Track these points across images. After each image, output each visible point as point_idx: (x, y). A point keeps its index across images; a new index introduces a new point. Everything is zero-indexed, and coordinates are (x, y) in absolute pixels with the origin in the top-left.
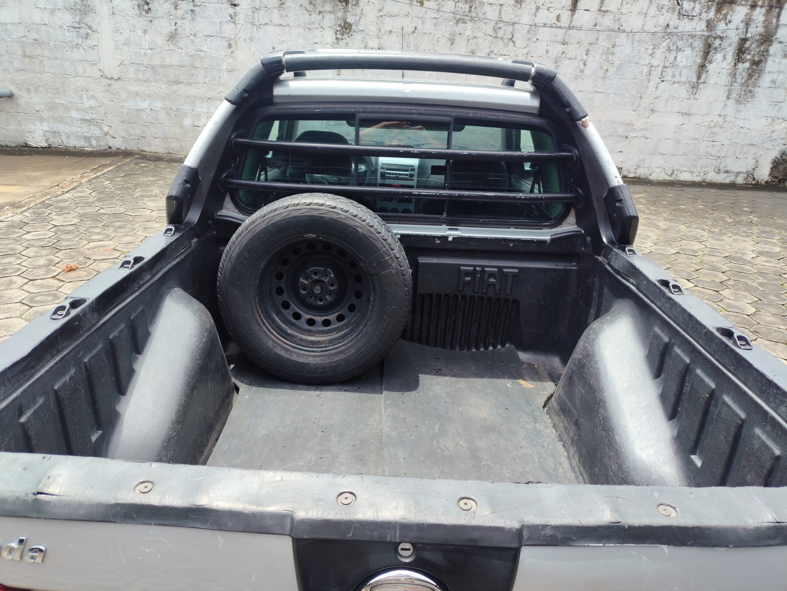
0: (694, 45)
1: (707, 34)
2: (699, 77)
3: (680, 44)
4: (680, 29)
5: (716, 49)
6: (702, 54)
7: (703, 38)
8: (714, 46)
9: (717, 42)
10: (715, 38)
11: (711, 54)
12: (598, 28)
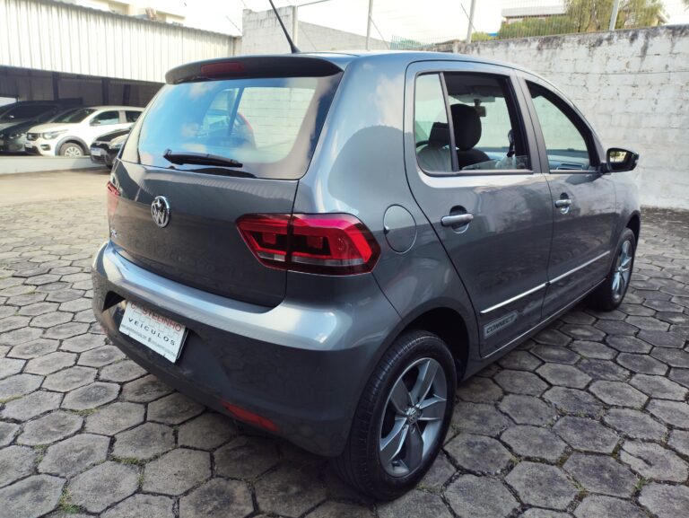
12: (670, 69)
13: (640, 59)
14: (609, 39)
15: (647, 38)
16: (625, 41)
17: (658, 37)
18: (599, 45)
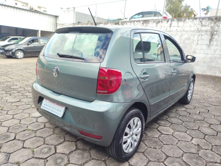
0: (207, 34)
1: (212, 30)
2: (210, 43)
3: (202, 34)
4: (202, 30)
5: (215, 34)
6: (210, 36)
7: (210, 32)
8: (214, 34)
9: (215, 33)
10: (214, 31)
11: (213, 36)
12: (177, 31)
13: (169, 27)
14: (162, 21)
15: (171, 21)
16: (166, 22)
17: (174, 22)
18: (159, 23)
